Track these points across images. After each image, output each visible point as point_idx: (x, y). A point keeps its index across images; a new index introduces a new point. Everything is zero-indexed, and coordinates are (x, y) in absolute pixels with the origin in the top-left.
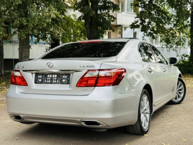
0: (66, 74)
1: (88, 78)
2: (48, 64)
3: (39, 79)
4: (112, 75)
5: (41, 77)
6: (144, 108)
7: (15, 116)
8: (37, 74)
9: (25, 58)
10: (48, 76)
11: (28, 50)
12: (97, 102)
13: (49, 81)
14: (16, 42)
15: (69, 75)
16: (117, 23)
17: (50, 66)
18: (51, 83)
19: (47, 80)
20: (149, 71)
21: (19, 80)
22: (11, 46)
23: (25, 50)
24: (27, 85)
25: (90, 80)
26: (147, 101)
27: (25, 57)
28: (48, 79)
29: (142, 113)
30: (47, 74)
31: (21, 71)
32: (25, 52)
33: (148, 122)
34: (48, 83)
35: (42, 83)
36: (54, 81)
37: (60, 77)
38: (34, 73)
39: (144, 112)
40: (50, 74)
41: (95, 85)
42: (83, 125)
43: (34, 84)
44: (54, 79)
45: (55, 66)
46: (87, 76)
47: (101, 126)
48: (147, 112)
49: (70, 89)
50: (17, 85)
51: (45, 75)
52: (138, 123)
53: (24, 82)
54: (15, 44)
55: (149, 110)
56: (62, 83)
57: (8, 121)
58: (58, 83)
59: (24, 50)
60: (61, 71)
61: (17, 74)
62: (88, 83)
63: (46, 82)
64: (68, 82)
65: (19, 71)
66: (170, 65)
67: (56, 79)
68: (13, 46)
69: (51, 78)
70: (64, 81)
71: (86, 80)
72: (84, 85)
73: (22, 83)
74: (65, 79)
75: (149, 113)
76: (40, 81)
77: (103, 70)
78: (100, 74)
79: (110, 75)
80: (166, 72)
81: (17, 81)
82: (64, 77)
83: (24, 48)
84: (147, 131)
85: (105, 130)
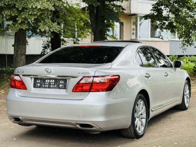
0: (63, 80)
1: (84, 84)
2: (46, 70)
3: (38, 83)
4: (106, 81)
5: (39, 81)
6: (140, 113)
7: (14, 118)
8: (36, 79)
9: (21, 56)
10: (46, 81)
11: (24, 47)
12: (91, 106)
13: (47, 86)
14: (10, 34)
15: (65, 81)
16: (130, 12)
17: (48, 71)
18: (49, 88)
19: (45, 85)
20: (146, 76)
21: (19, 84)
22: (4, 40)
23: (21, 46)
24: (26, 89)
25: (85, 85)
26: (143, 106)
27: (21, 54)
28: (46, 83)
29: (138, 117)
30: (46, 79)
31: (21, 76)
32: (21, 49)
33: (143, 126)
34: (46, 88)
35: (40, 88)
36: (51, 86)
37: (57, 83)
38: (33, 78)
39: (139, 116)
40: (48, 79)
41: (90, 91)
42: (78, 128)
43: (33, 88)
44: (52, 84)
45: (53, 71)
46: (83, 82)
47: (94, 128)
48: (142, 117)
49: (66, 94)
50: (17, 88)
51: (43, 80)
52: (132, 127)
53: (23, 86)
54: (8, 37)
55: (145, 115)
56: (60, 88)
57: (5, 124)
58: (55, 88)
59: (19, 47)
60: (59, 76)
61: (17, 78)
62: (83, 88)
63: (44, 86)
64: (65, 87)
65: (18, 75)
66: (175, 69)
67: (53, 84)
68: (7, 39)
69: (49, 83)
70: (61, 86)
71: (81, 85)
72: (80, 90)
73: (21, 87)
74: (62, 84)
75: (145, 117)
76: (38, 85)
77: (98, 77)
78: (94, 80)
79: (104, 81)
80: (168, 76)
81: (17, 85)
82: (61, 82)
83: (20, 45)
84: (142, 136)
85: (98, 133)
